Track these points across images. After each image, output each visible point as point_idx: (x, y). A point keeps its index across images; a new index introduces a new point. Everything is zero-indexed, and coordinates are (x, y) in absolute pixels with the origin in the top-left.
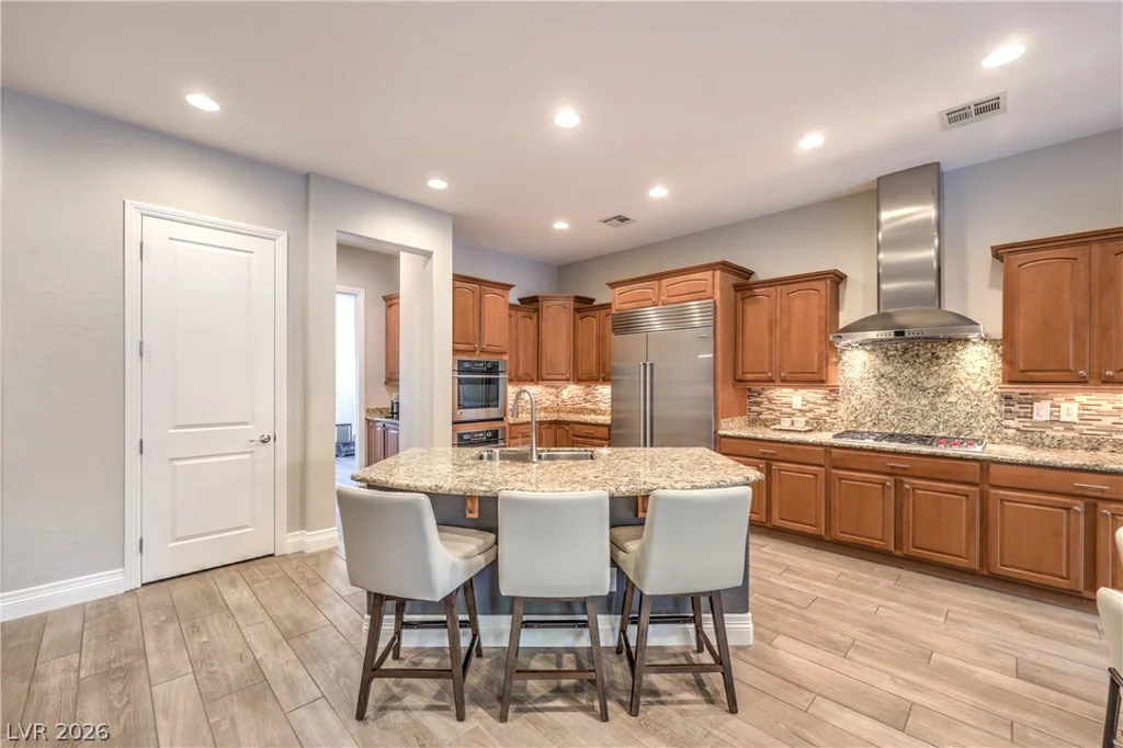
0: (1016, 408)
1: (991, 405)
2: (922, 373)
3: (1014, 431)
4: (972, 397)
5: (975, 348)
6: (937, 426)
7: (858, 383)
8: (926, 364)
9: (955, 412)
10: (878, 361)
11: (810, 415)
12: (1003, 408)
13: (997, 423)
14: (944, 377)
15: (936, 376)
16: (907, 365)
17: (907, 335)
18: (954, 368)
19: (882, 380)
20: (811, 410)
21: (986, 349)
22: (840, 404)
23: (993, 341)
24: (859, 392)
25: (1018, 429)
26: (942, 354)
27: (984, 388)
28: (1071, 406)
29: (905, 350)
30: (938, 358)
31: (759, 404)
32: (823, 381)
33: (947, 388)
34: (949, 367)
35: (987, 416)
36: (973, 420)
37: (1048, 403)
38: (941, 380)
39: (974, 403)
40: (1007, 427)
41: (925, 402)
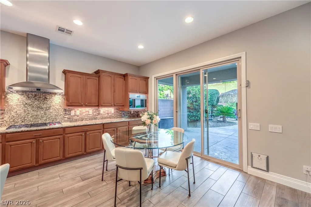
0: (67, 113)
1: (61, 112)
2: (42, 103)
3: (67, 118)
4: (57, 110)
5: (58, 96)
6: (46, 119)
7: (15, 107)
8: (43, 100)
9: (52, 115)
10: (24, 99)
12: (64, 113)
13: (63, 117)
14: (49, 104)
15: (46, 104)
16: (36, 100)
17: (41, 91)
18: (52, 102)
19: (26, 105)
21: (60, 97)
22: (5, 115)
23: (62, 95)
24: (16, 110)
25: (68, 118)
26: (48, 97)
27: (60, 108)
28: (78, 111)
29: (36, 95)
30: (47, 98)
33: (49, 108)
34: (50, 101)
35: (60, 115)
36: (57, 117)
37: (74, 111)
38: (48, 105)
39: (57, 112)
40: (65, 118)
41: (42, 112)
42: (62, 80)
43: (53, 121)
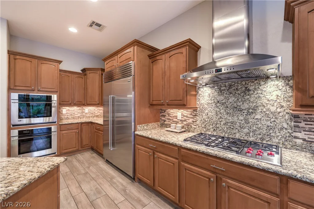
0: (302, 124)
1: (284, 122)
2: (240, 100)
3: (301, 141)
4: (271, 116)
5: (273, 83)
6: (249, 133)
7: (206, 106)
8: (242, 94)
9: (260, 126)
10: (216, 93)
11: (185, 123)
12: (293, 123)
13: (288, 135)
14: (253, 102)
15: (248, 102)
16: (231, 95)
18: (259, 97)
19: (218, 105)
20: (185, 120)
21: (280, 83)
22: (198, 117)
23: (285, 78)
24: (207, 111)
25: (304, 140)
26: (251, 88)
27: (279, 110)
29: (230, 86)
30: (249, 90)
31: (164, 116)
32: (184, 105)
33: (255, 109)
34: (256, 96)
35: (282, 129)
36: (271, 131)
38: (251, 104)
39: (272, 120)
40: (296, 137)
41: (241, 118)
42: (284, 40)
43: (262, 139)
